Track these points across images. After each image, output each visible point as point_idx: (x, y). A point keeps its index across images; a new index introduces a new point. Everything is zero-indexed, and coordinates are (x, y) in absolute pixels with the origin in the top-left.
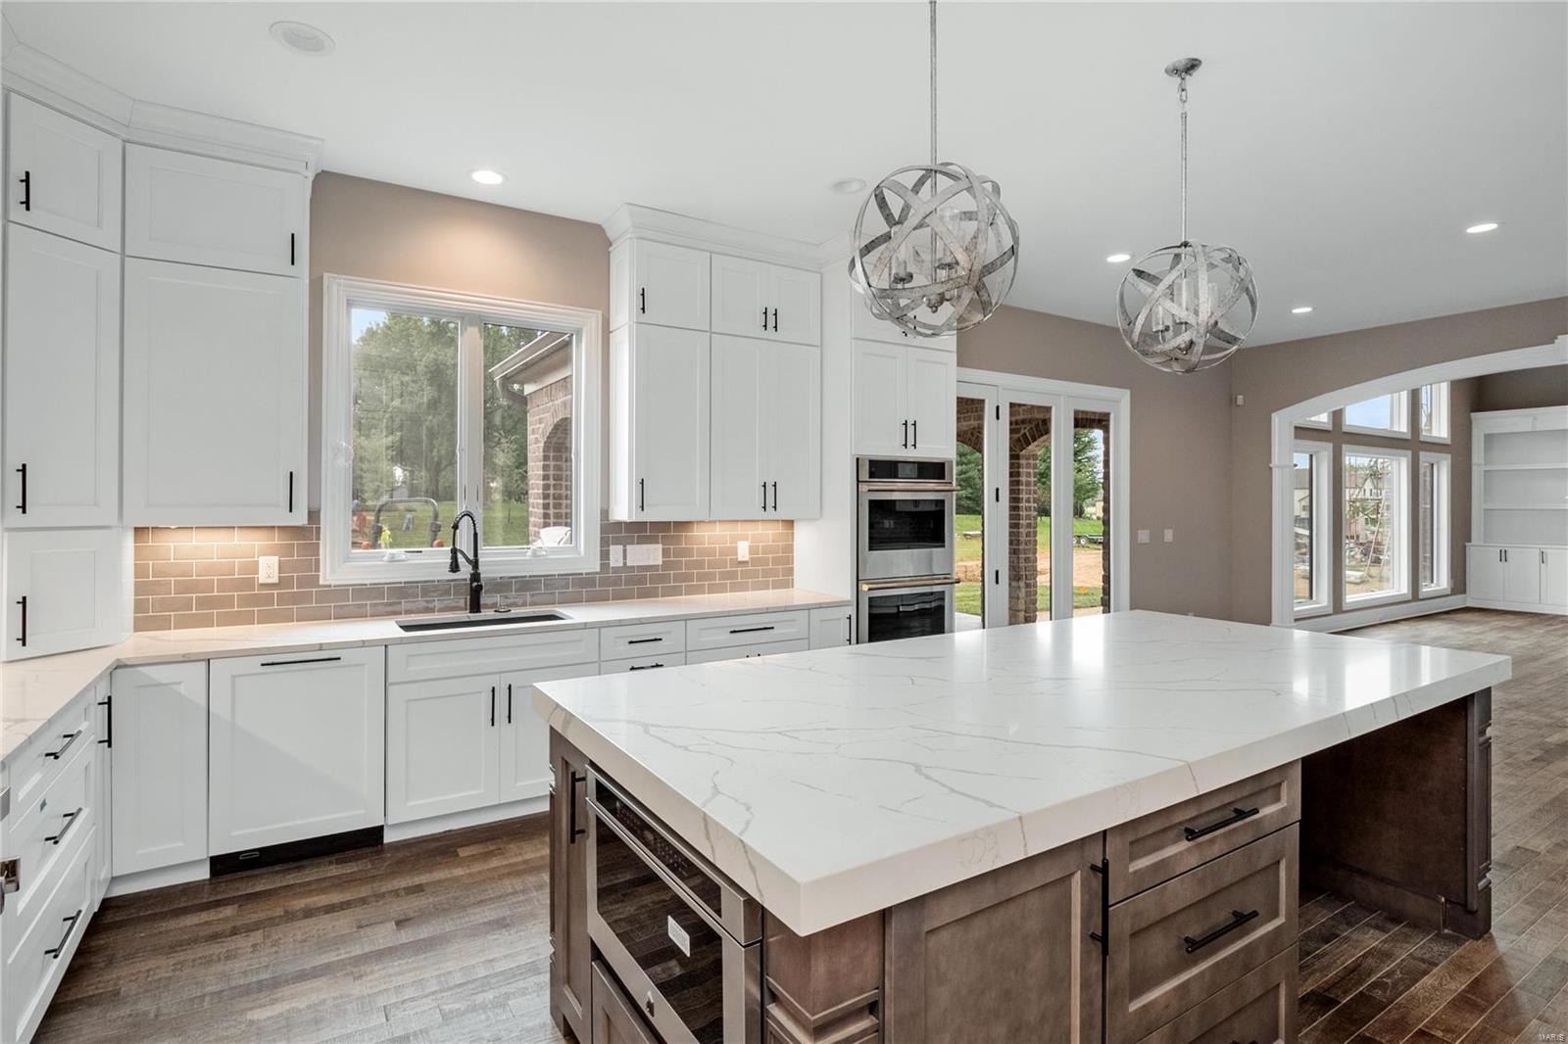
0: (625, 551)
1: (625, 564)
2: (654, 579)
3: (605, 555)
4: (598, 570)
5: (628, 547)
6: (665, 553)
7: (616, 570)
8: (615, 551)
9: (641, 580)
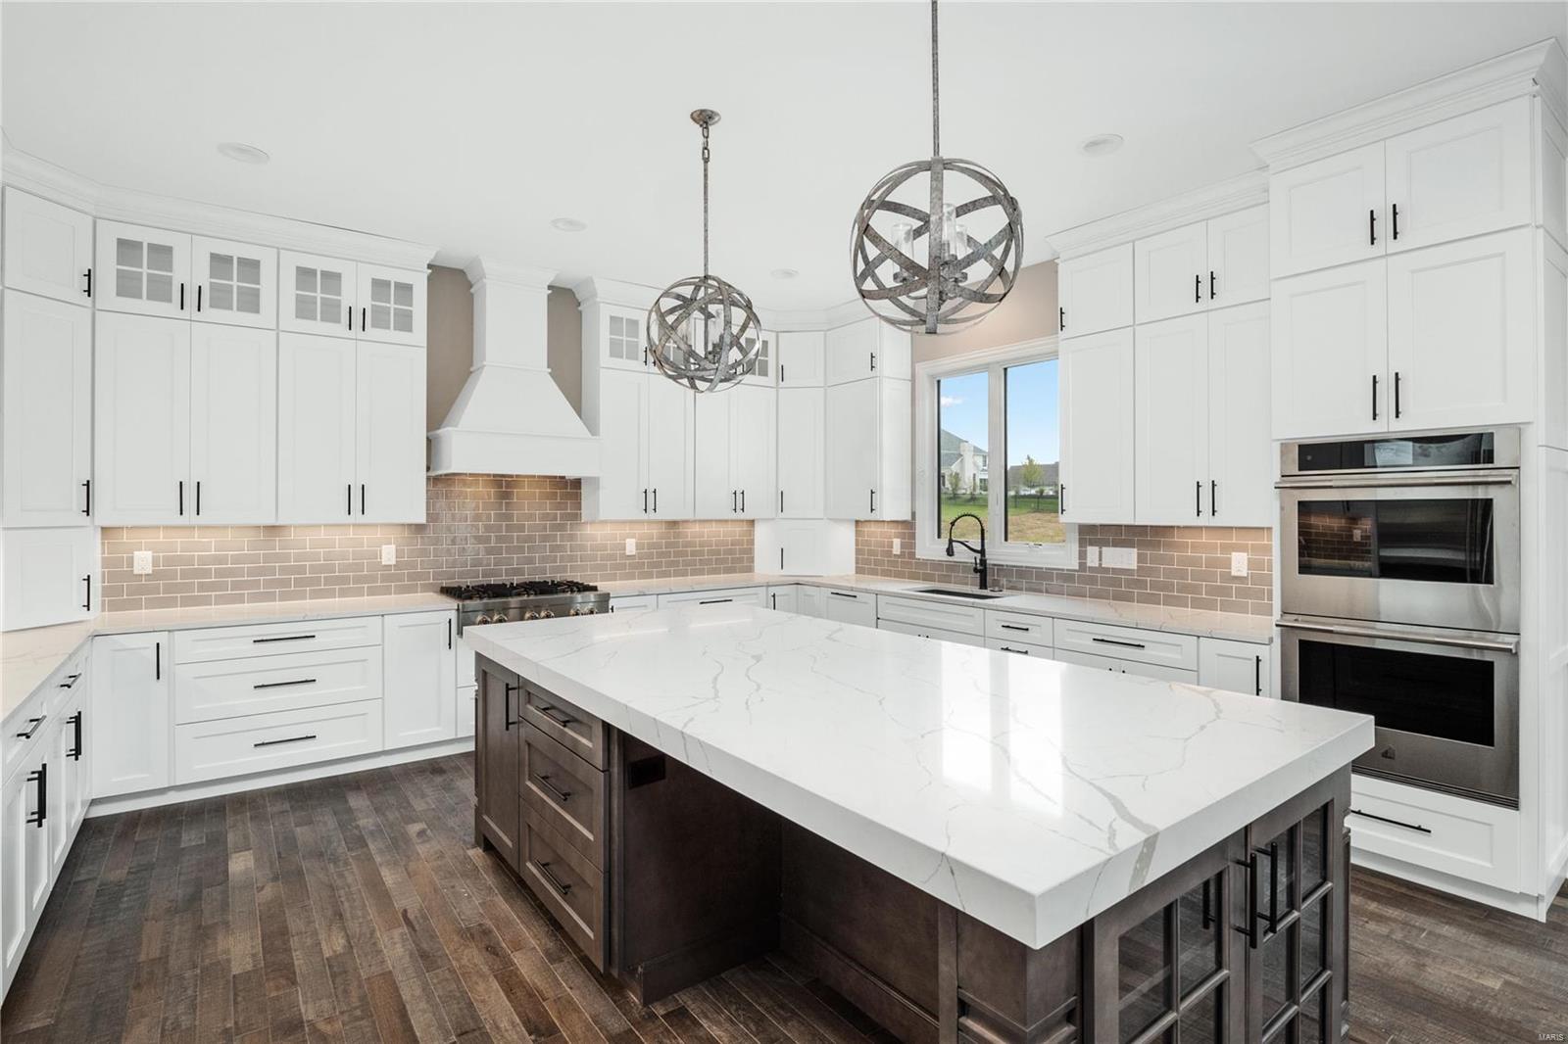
0: (1100, 553)
1: (1100, 564)
2: (1132, 583)
3: (1082, 555)
4: (1077, 568)
5: (1104, 549)
6: (1141, 558)
7: (1091, 569)
8: (1092, 552)
9: (1116, 583)
